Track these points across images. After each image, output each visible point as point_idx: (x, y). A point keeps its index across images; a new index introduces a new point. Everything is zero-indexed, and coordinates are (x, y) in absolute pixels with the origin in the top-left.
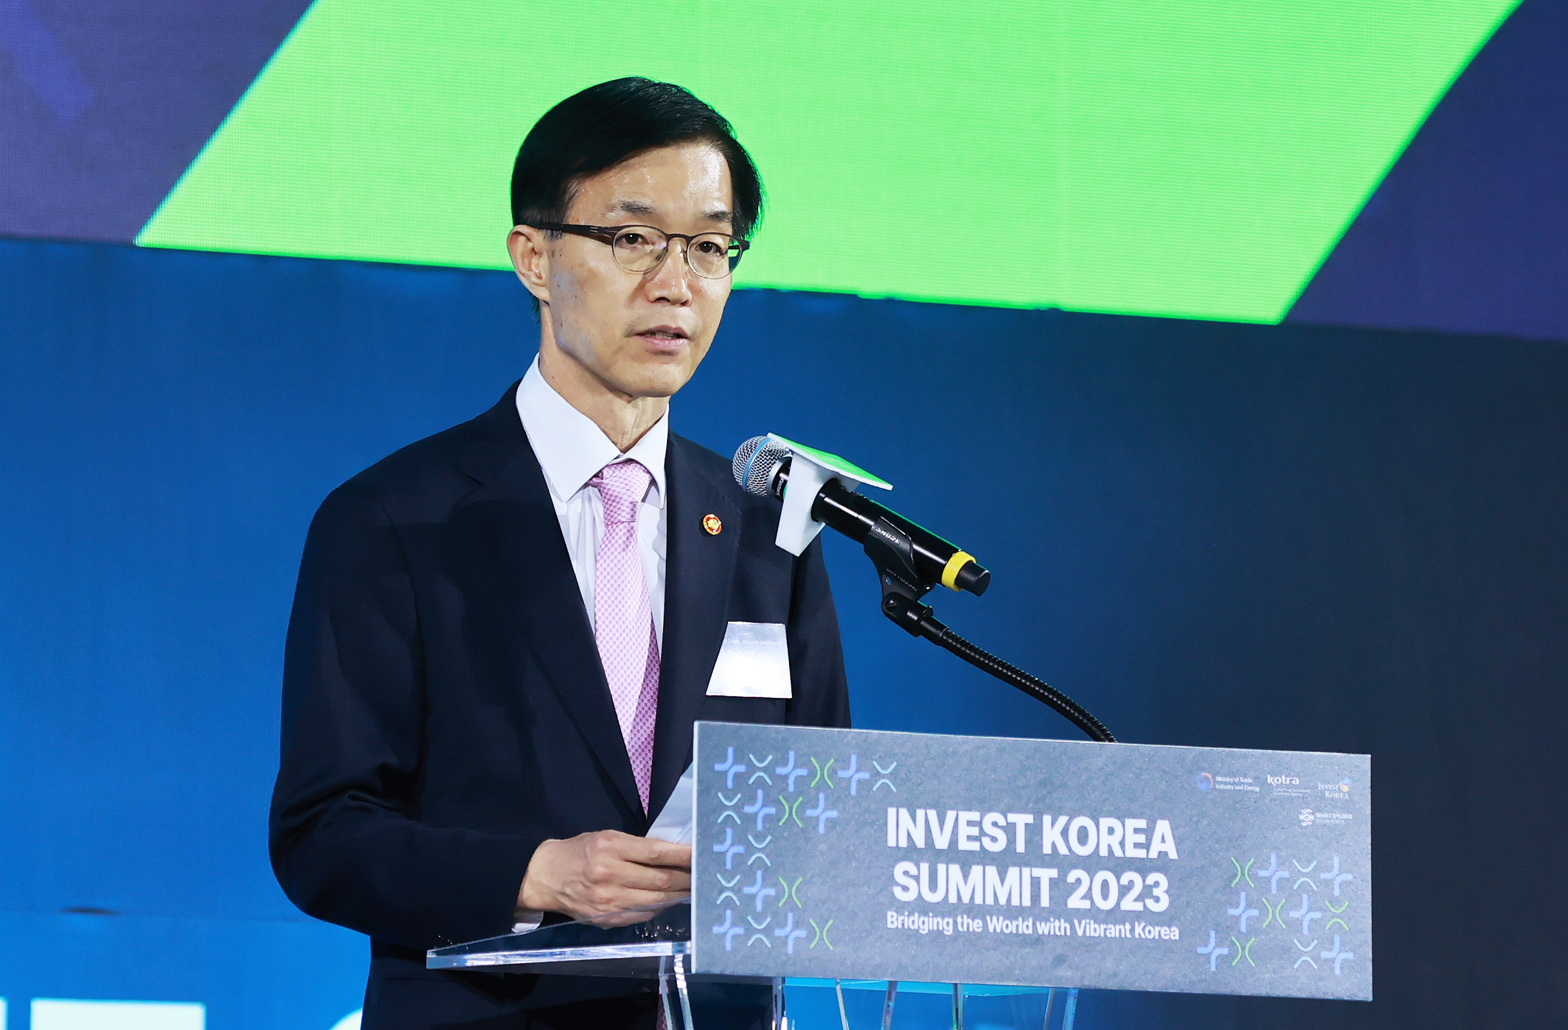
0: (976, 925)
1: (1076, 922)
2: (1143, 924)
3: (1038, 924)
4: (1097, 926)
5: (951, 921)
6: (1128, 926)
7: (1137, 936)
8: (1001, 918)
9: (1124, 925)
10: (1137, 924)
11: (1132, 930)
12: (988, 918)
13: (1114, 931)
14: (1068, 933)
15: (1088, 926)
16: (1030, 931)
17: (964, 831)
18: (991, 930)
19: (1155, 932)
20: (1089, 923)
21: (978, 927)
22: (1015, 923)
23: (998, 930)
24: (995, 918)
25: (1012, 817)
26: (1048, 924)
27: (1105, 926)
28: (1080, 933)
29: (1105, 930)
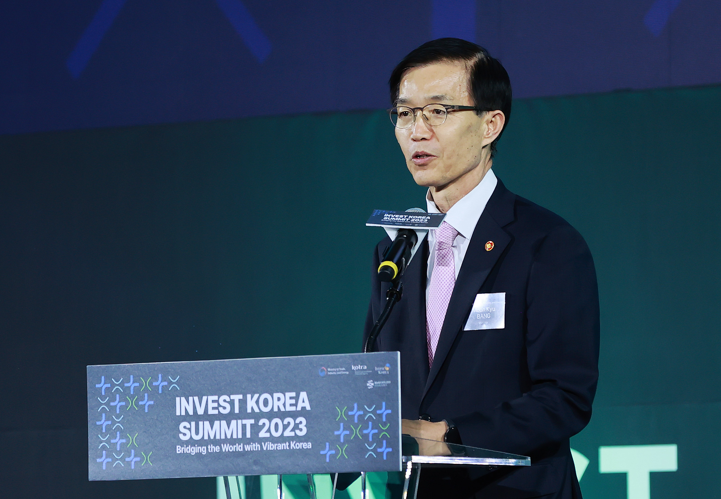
0: (217, 449)
1: (263, 444)
2: (294, 442)
3: (245, 446)
4: (273, 445)
5: (205, 448)
6: (287, 444)
7: (292, 448)
8: (228, 445)
9: (286, 443)
10: (291, 442)
11: (289, 446)
12: (222, 445)
13: (281, 446)
14: (259, 449)
15: (268, 445)
16: (242, 450)
17: (211, 405)
18: (224, 450)
19: (300, 446)
20: (269, 444)
21: (218, 450)
22: (234, 446)
23: (227, 451)
24: (225, 445)
25: (232, 397)
26: (250, 446)
27: (277, 445)
28: (265, 449)
29: (277, 446)
